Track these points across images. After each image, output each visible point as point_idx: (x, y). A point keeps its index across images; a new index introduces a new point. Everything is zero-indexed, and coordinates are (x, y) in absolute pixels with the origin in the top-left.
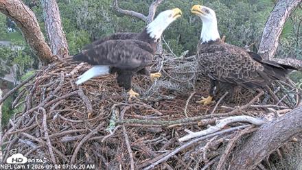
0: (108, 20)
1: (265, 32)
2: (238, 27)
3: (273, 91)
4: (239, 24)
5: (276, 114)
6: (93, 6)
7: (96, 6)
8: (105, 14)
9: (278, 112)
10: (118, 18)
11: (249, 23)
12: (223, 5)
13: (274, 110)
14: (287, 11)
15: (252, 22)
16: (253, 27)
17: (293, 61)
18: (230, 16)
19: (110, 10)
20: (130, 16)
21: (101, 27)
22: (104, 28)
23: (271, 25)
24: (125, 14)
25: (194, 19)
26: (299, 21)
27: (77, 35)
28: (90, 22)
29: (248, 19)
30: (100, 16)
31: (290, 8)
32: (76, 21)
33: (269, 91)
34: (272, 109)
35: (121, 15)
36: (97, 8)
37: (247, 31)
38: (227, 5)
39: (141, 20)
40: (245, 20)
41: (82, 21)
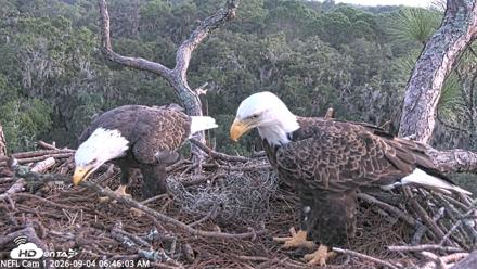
0: (90, 76)
1: (408, 100)
2: (357, 88)
3: (432, 215)
4: (358, 81)
5: (438, 263)
6: (58, 49)
7: (64, 47)
8: (85, 65)
9: (443, 260)
10: (111, 73)
11: (378, 81)
12: (326, 46)
13: (434, 257)
14: (446, 60)
15: (384, 78)
16: (386, 88)
17: (466, 155)
18: (340, 66)
19: (95, 55)
20: (137, 68)
21: (75, 91)
22: (82, 93)
23: (418, 85)
24: (126, 65)
25: (270, 73)
26: (471, 75)
27: (22, 109)
28: (51, 81)
29: (375, 73)
30: (72, 68)
31: (451, 53)
32: (20, 78)
33: (423, 217)
34: (430, 255)
35: (118, 66)
36: (66, 53)
37: (376, 94)
38: (333, 46)
39: (159, 75)
40: (371, 75)
41: (34, 78)
